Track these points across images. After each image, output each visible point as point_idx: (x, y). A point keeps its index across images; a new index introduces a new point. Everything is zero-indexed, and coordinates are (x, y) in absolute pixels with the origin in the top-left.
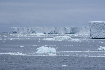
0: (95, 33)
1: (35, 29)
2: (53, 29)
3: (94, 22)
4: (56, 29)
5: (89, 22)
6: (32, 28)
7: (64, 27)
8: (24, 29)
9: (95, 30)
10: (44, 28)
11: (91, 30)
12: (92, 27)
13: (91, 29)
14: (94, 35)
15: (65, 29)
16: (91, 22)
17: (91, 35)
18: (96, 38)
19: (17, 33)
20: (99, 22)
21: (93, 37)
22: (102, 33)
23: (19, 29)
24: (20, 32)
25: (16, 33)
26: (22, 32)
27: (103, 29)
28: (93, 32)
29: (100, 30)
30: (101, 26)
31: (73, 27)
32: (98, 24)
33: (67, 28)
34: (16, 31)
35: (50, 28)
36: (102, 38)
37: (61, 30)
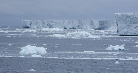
0: (123, 28)
1: (53, 23)
2: (76, 23)
3: (122, 14)
4: (80, 22)
5: (116, 14)
6: (48, 22)
7: (90, 20)
8: (38, 22)
9: (124, 25)
10: (64, 21)
11: (117, 25)
12: (119, 21)
13: (119, 23)
14: (122, 30)
15: (92, 23)
16: (119, 14)
17: (118, 31)
18: (125, 34)
19: (29, 27)
20: (128, 13)
21: (121, 34)
22: (132, 28)
23: (32, 22)
24: (34, 27)
25: (27, 27)
26: (35, 27)
27: (135, 23)
28: (121, 27)
29: (131, 25)
30: (131, 19)
31: (102, 20)
32: (127, 17)
33: (94, 21)
34: (28, 25)
35: (72, 22)
36: (132, 35)
37: (87, 24)
